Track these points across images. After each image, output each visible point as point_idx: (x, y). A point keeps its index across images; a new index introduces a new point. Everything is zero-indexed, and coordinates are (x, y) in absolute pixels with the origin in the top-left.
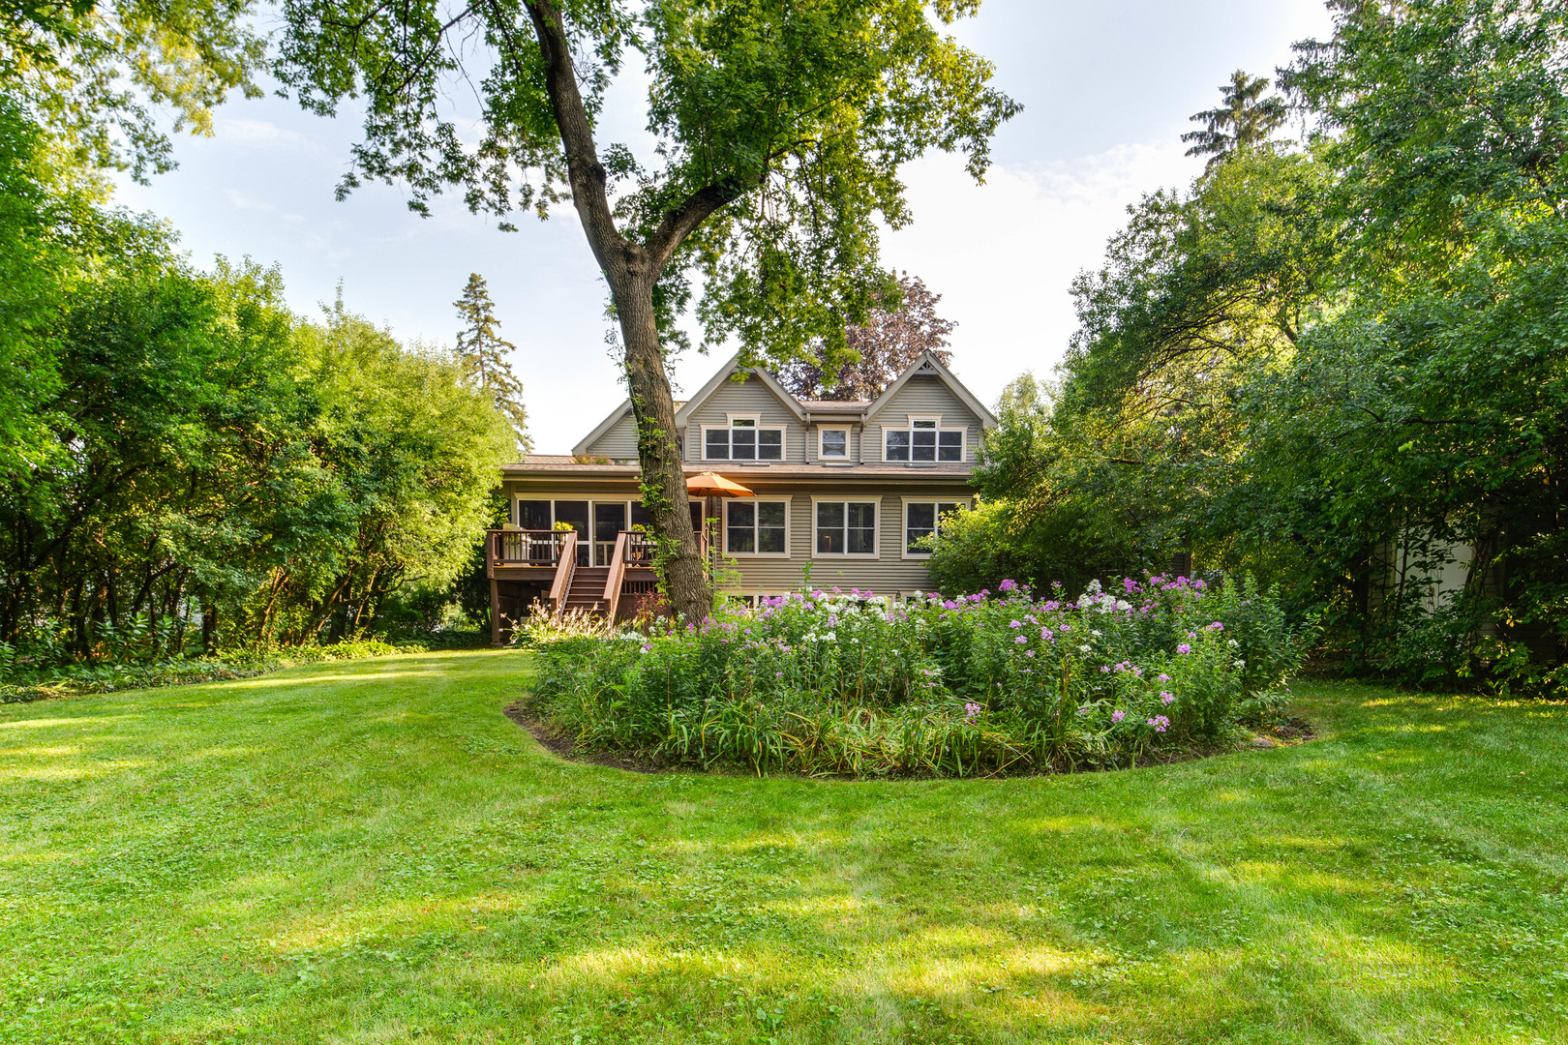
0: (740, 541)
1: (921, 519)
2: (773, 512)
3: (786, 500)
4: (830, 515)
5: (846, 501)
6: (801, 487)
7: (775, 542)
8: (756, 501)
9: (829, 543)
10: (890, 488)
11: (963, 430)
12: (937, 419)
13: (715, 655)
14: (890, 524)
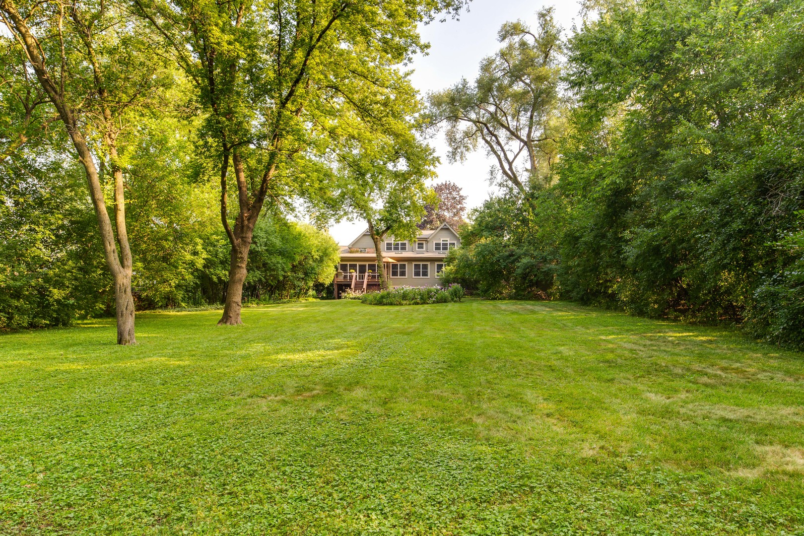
0: (395, 274)
1: (440, 267)
2: (403, 266)
3: (406, 263)
4: (417, 266)
5: (421, 263)
6: (410, 260)
7: (403, 274)
8: (399, 263)
9: (417, 274)
10: (432, 260)
11: (455, 242)
12: (448, 239)
13: (388, 294)
14: (432, 269)
